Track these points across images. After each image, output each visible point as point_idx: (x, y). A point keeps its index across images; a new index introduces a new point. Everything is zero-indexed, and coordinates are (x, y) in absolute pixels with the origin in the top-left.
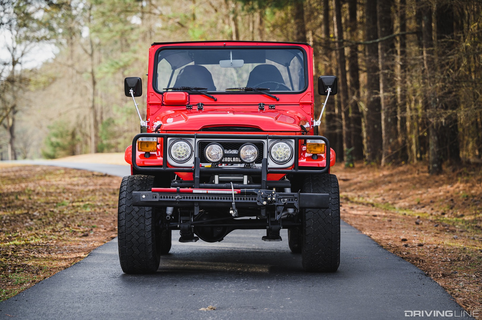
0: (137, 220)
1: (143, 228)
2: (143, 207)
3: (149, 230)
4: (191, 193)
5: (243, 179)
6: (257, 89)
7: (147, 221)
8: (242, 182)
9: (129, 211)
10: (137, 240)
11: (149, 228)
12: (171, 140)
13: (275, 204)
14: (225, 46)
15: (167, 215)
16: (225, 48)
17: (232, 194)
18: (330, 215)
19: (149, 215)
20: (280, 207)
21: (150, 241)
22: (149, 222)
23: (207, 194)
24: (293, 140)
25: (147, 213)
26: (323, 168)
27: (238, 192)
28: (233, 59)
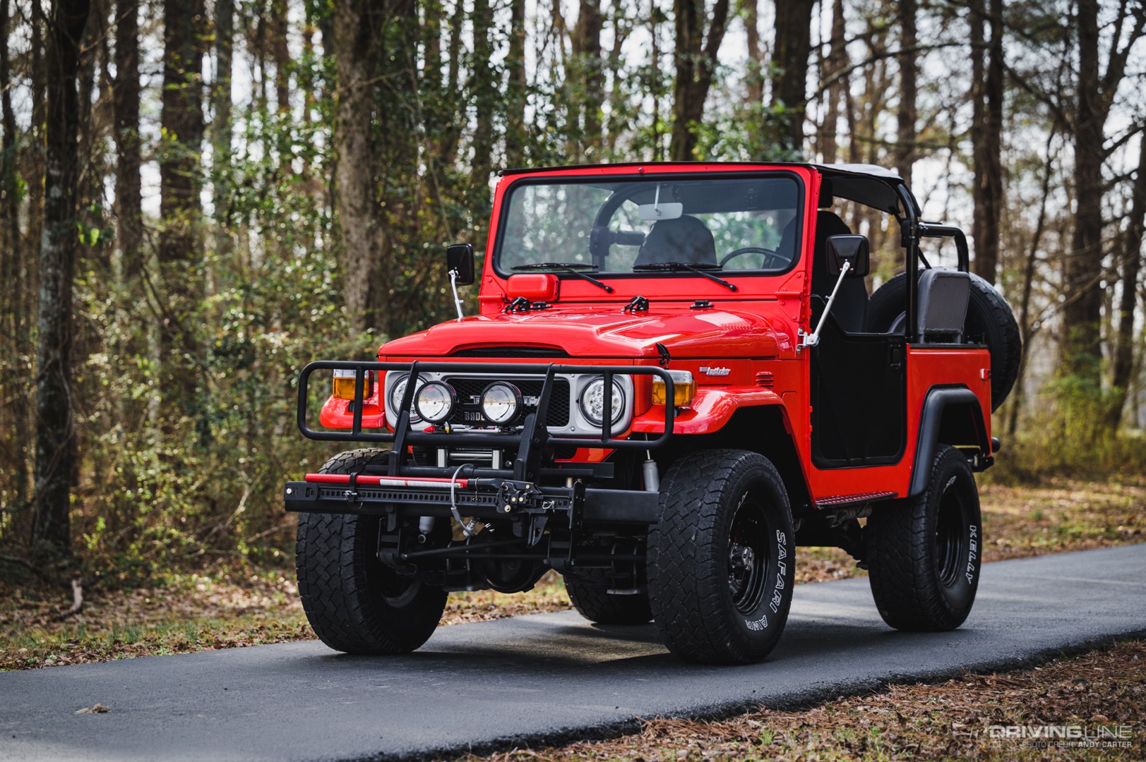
0: (326, 541)
1: (337, 558)
2: (341, 515)
3: (348, 562)
4: (377, 484)
5: (491, 458)
6: (692, 266)
7: (344, 542)
8: (489, 463)
9: (315, 523)
10: (327, 583)
11: (349, 558)
12: (391, 375)
13: (527, 510)
14: (642, 173)
15: (420, 533)
16: (642, 178)
17: (449, 489)
18: (693, 538)
19: (349, 531)
20: (540, 518)
21: (351, 586)
22: (348, 546)
23: (407, 487)
24: (627, 377)
25: (346, 526)
26: (659, 435)
27: (463, 484)
28: (659, 202)
